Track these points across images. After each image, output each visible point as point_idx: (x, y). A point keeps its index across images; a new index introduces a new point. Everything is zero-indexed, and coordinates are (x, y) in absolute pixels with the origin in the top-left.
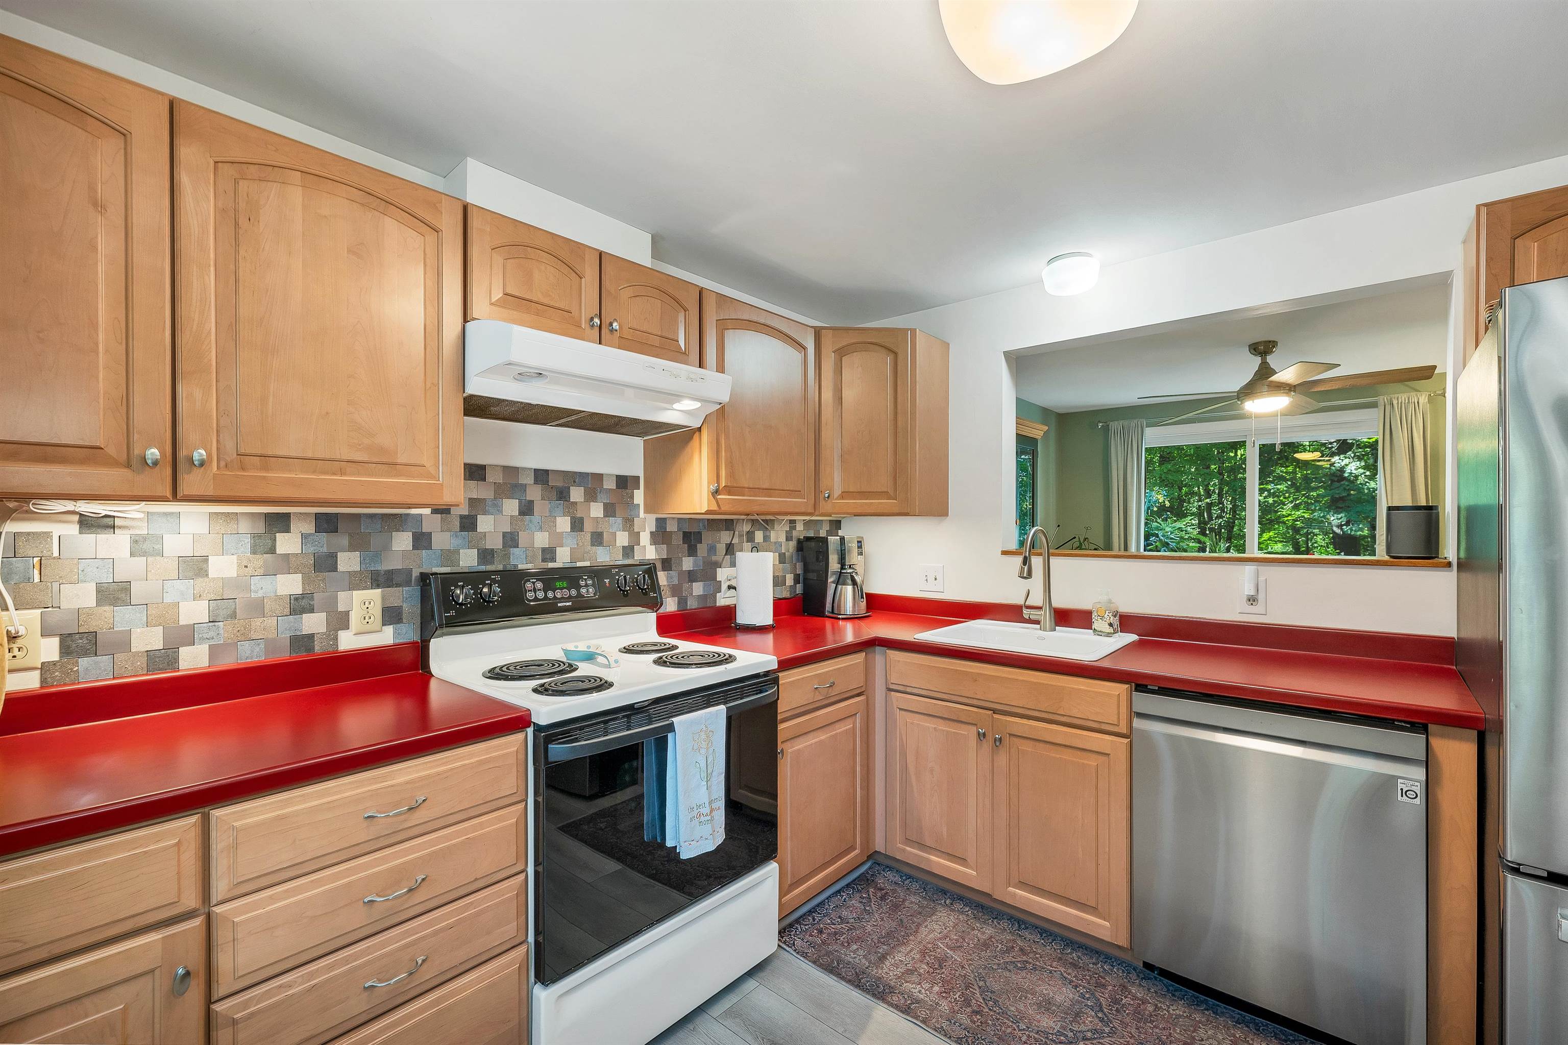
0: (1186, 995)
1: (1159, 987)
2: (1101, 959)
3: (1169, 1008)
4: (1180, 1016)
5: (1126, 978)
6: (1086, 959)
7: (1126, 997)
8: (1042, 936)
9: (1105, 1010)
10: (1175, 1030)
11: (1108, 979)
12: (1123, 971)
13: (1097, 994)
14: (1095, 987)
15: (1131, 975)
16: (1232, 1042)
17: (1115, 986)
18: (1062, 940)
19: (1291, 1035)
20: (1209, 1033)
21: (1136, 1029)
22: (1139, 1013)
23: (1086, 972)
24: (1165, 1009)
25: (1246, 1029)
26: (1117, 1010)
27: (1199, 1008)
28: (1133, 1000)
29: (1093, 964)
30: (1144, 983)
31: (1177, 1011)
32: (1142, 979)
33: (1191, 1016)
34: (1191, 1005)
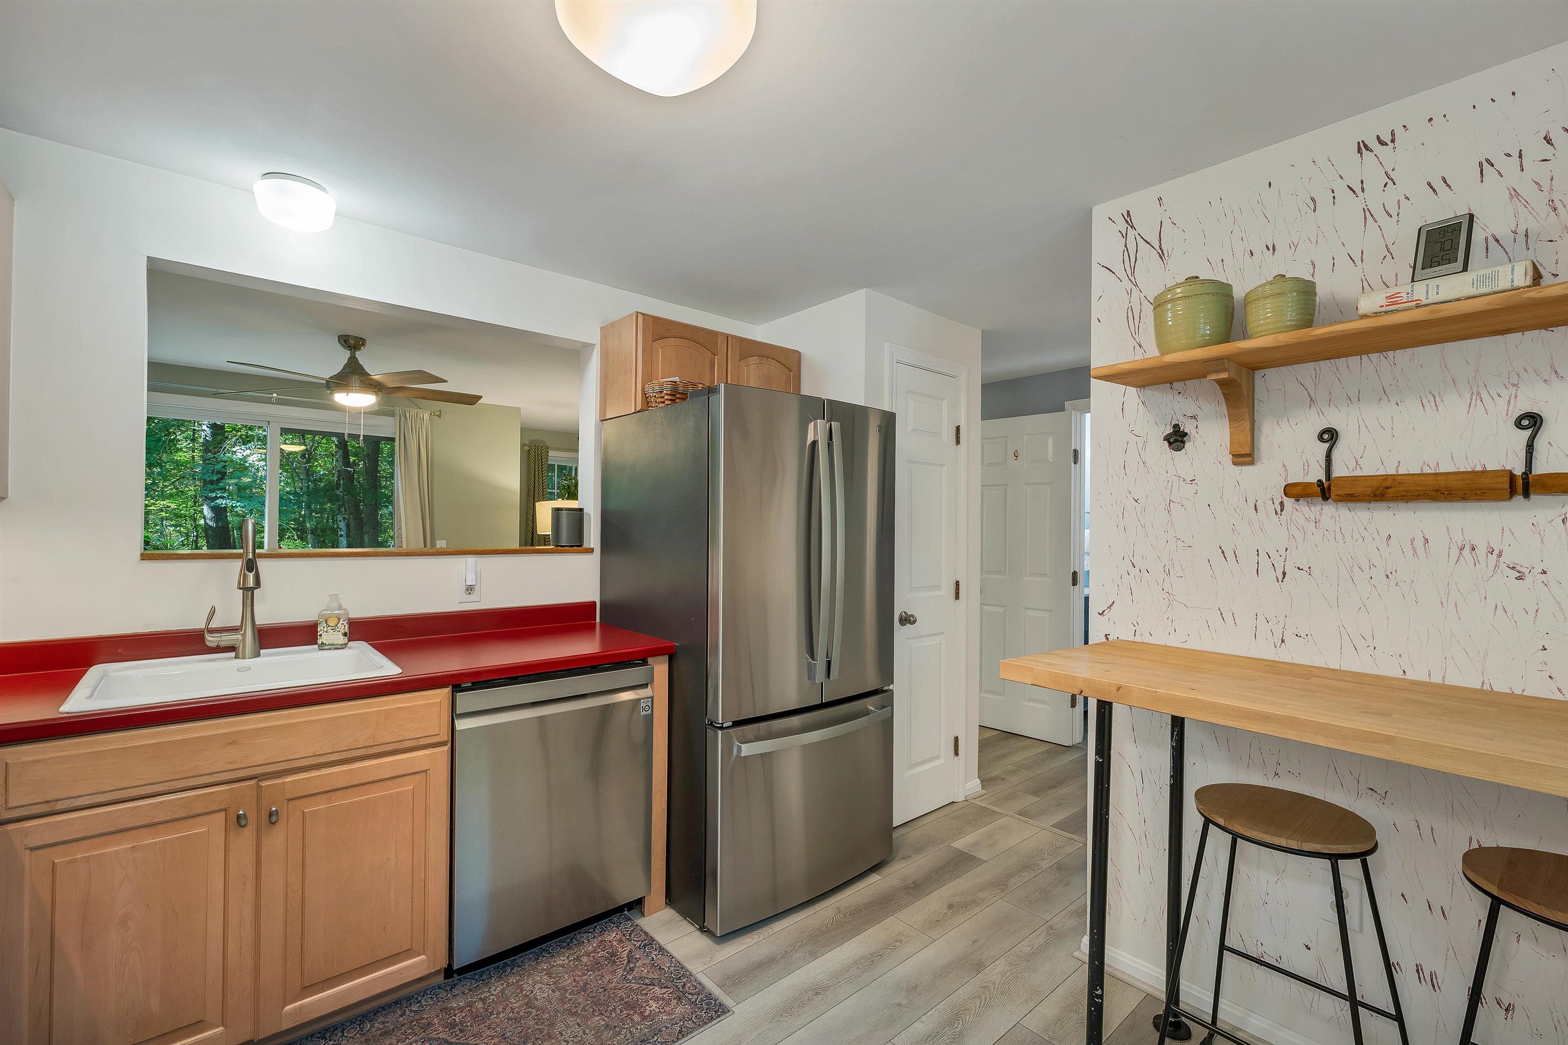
0: (490, 972)
1: (469, 984)
2: (404, 1005)
3: (490, 992)
4: (503, 990)
5: (439, 1001)
6: (391, 1018)
7: (455, 1015)
8: (326, 1039)
9: (453, 1040)
10: (511, 1003)
11: (426, 1016)
12: (431, 998)
13: (431, 1035)
14: (424, 1032)
15: (440, 995)
16: (546, 974)
17: (438, 1016)
18: (352, 1022)
19: (566, 938)
20: (530, 982)
21: (488, 1029)
22: (477, 1016)
23: (403, 1028)
24: (490, 996)
25: (545, 958)
26: (461, 1031)
27: (507, 973)
28: (461, 1012)
29: (401, 1016)
30: (456, 992)
31: (498, 989)
32: (451, 989)
33: (509, 983)
34: (501, 975)
